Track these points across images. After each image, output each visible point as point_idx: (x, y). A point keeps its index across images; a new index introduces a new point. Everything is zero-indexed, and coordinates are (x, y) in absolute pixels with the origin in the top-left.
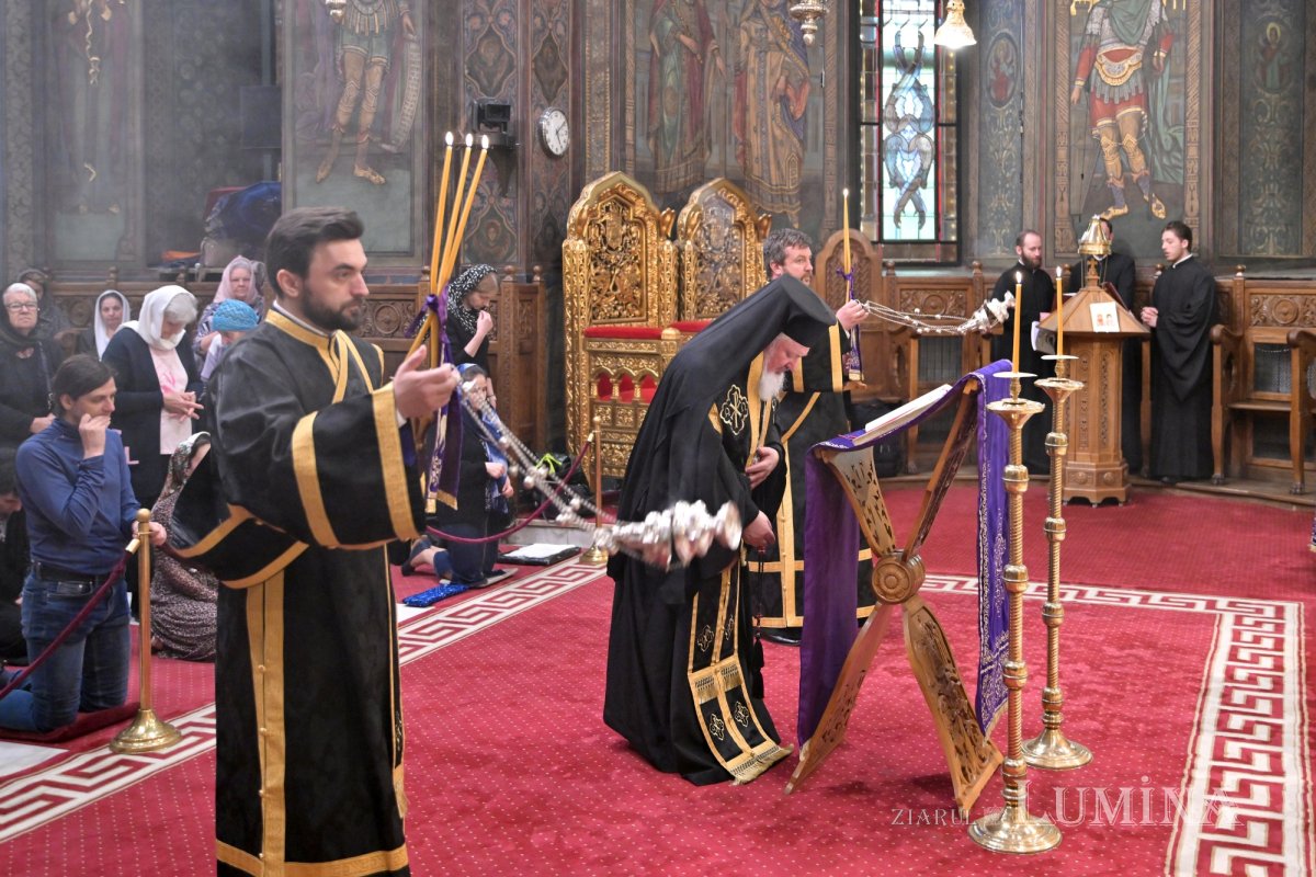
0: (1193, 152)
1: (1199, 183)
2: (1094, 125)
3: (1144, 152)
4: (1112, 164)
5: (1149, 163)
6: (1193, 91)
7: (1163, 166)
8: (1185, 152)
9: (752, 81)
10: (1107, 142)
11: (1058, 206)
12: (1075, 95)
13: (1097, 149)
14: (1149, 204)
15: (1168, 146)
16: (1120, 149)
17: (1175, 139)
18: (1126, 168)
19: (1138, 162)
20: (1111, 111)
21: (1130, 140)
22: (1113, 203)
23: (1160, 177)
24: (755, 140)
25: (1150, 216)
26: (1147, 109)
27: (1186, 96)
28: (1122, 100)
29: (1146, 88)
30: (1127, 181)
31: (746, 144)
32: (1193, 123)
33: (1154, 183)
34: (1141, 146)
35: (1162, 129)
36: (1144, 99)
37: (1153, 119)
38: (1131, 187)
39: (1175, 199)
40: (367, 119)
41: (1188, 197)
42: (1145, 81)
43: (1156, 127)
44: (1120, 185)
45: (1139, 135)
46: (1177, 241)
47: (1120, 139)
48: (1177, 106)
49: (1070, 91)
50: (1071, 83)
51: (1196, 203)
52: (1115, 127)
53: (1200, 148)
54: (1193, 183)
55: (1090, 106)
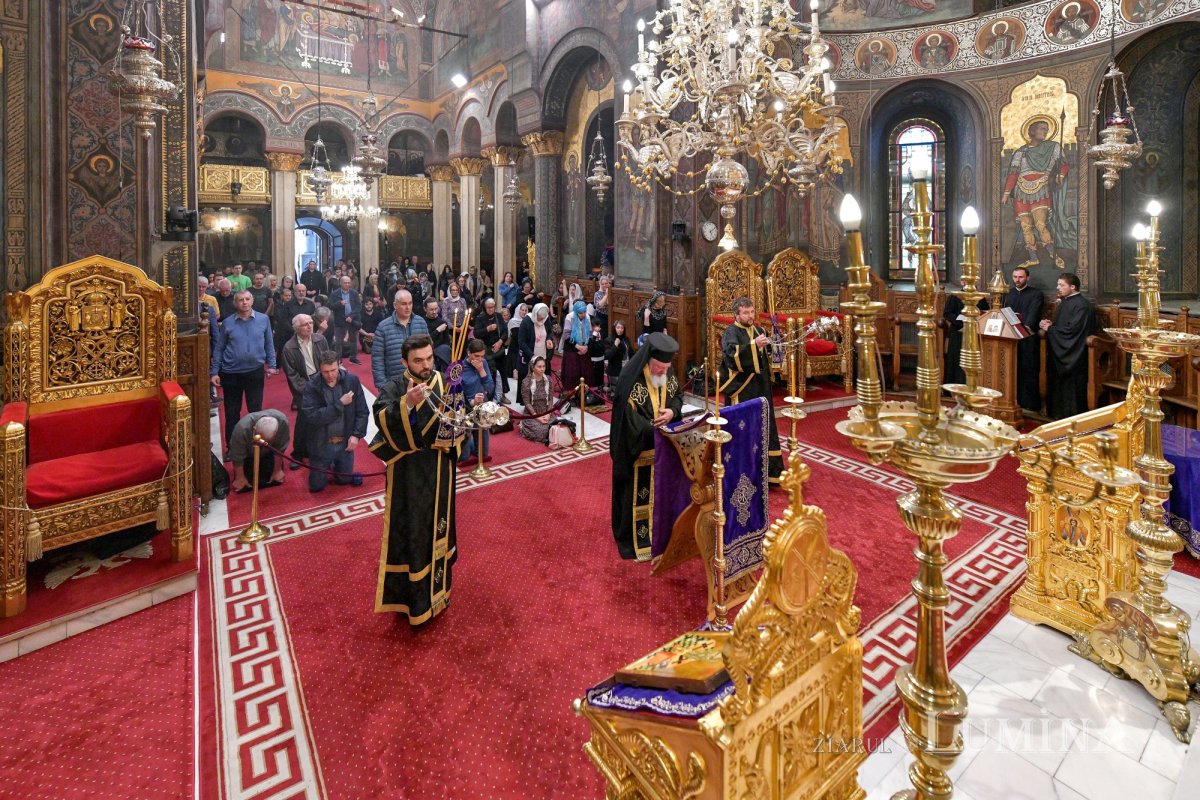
0: (1083, 231)
1: (1088, 250)
2: (1016, 215)
3: (1050, 231)
4: (1029, 238)
5: (1053, 237)
6: (1083, 196)
7: (1063, 239)
8: (1078, 231)
9: (813, 201)
10: (1025, 225)
11: (994, 258)
12: (1004, 199)
13: (1019, 228)
14: (1054, 259)
15: (1066, 227)
16: (1033, 228)
17: (1071, 224)
18: (1038, 240)
19: (1046, 237)
20: (1028, 208)
21: (1041, 224)
22: (1029, 259)
23: (1061, 245)
24: (815, 228)
25: (1054, 267)
26: (1052, 207)
27: (1079, 199)
28: (1035, 202)
29: (1051, 195)
30: (1039, 247)
31: (810, 230)
32: (1083, 215)
33: (1057, 248)
34: (1048, 227)
35: (1062, 218)
36: (1050, 201)
37: (1056, 212)
38: (1041, 251)
39: (1072, 257)
40: (639, 228)
41: (1081, 256)
42: (1050, 192)
43: (1058, 218)
44: (1034, 248)
45: (1046, 221)
46: (1067, 286)
47: (1033, 223)
48: (1072, 205)
49: (1001, 197)
50: (1002, 193)
51: (1086, 261)
52: (1031, 217)
53: (1088, 230)
54: (1083, 249)
55: (1015, 205)
